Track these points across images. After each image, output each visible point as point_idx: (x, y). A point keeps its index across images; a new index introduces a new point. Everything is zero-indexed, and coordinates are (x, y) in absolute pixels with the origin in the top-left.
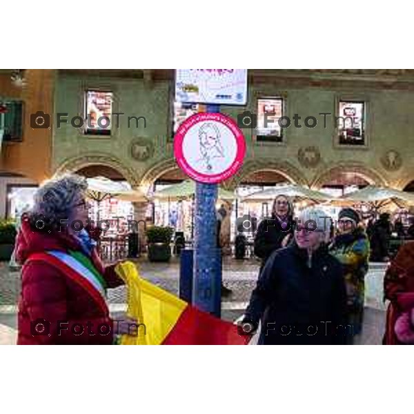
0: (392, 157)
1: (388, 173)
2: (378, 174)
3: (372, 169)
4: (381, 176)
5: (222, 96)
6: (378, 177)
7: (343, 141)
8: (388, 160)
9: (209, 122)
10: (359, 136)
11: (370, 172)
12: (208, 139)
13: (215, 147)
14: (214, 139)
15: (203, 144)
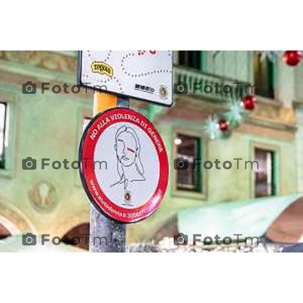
0: (44, 191)
1: (37, 215)
2: (24, 217)
3: (15, 209)
4: (28, 221)
5: (143, 87)
6: (24, 221)
9: (128, 124)
11: (13, 212)
12: (126, 151)
13: (134, 165)
14: (133, 152)
15: (120, 158)
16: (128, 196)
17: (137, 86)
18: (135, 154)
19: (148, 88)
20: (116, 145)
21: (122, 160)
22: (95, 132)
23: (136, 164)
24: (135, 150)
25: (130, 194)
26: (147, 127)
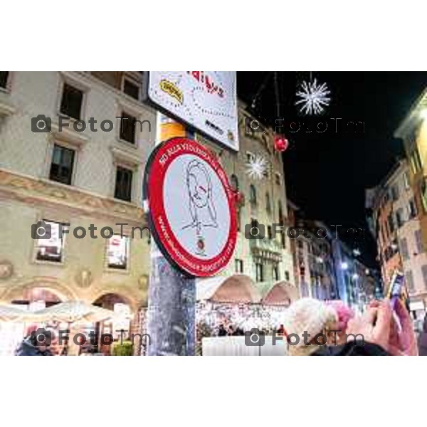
0: (84, 275)
5: (213, 125)
7: (40, 257)
8: (81, 278)
10: (56, 253)
12: (199, 189)
13: (206, 207)
14: (206, 192)
15: (192, 195)
16: (201, 244)
17: (207, 123)
18: (207, 194)
19: (217, 128)
20: (188, 180)
21: (195, 199)
22: (165, 157)
23: (209, 207)
24: (207, 189)
25: (204, 242)
26: (217, 169)
